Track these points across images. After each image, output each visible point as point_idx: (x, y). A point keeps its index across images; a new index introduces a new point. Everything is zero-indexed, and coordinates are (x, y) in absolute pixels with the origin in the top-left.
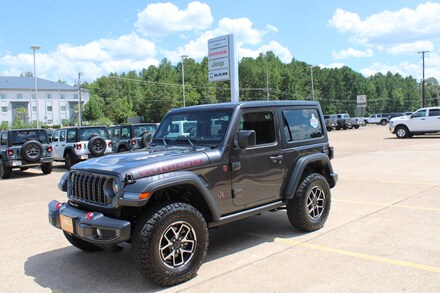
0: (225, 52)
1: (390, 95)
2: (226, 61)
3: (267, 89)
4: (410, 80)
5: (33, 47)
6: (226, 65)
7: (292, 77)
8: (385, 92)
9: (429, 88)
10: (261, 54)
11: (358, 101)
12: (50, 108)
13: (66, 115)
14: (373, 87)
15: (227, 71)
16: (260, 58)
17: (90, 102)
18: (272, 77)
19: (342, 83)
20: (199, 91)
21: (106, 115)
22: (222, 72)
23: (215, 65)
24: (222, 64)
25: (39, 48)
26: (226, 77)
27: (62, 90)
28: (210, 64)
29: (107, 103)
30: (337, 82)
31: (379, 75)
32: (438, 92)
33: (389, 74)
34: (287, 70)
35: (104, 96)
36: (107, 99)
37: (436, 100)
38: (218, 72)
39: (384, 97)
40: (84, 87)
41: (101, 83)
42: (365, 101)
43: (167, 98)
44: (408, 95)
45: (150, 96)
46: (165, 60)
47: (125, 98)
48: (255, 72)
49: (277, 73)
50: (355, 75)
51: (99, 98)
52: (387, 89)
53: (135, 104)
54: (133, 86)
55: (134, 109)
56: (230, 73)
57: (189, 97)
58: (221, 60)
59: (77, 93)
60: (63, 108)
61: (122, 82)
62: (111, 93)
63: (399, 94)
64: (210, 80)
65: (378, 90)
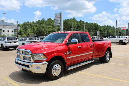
0: (59, 17)
1: (108, 32)
2: (60, 20)
3: (72, 28)
4: (113, 28)
5: (3, 13)
6: (60, 21)
7: (79, 25)
8: (106, 31)
9: (119, 30)
10: (71, 18)
11: (97, 33)
12: (8, 31)
13: (13, 33)
14: (102, 29)
15: (60, 23)
16: (71, 19)
17: (20, 30)
18: (74, 25)
19: (94, 28)
20: (53, 28)
21: (25, 34)
22: (58, 23)
23: (56, 21)
24: (58, 21)
25: (5, 14)
26: (59, 25)
27: (12, 26)
28: (55, 21)
29: (25, 30)
30: (93, 27)
31: (105, 26)
32: (121, 31)
33: (108, 26)
34: (78, 23)
35: (25, 28)
36: (26, 29)
37: (120, 34)
38: (57, 23)
39: (106, 33)
40: (19, 25)
41: (24, 24)
42: (99, 33)
43: (43, 30)
44: (113, 32)
45: (38, 29)
46: (43, 19)
47: (31, 29)
48: (69, 23)
49: (75, 24)
50: (98, 26)
51: (23, 29)
52: (107, 30)
53: (34, 31)
54: (33, 26)
55: (33, 32)
56: (61, 23)
57: (49, 30)
58: (58, 20)
59: (17, 27)
60: (12, 31)
61: (30, 24)
62: (27, 27)
63: (110, 32)
64: (55, 25)
65: (104, 30)
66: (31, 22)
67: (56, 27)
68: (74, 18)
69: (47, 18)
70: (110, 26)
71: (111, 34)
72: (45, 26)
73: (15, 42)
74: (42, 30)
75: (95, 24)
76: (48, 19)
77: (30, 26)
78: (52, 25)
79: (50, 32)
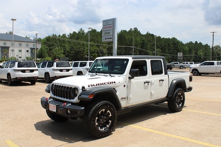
0: (111, 27)
1: (196, 54)
2: (111, 32)
3: (133, 47)
4: (207, 46)
5: (12, 19)
6: (111, 34)
7: (146, 42)
8: (194, 52)
9: (216, 50)
10: (131, 29)
11: (179, 56)
12: (20, 51)
14: (187, 48)
15: (111, 37)
16: (130, 31)
17: (41, 49)
18: (136, 41)
19: (172, 46)
20: (98, 46)
21: (50, 56)
22: (109, 37)
23: (106, 33)
24: (109, 33)
25: (15, 20)
26: (111, 40)
27: (27, 42)
28: (103, 33)
29: (50, 50)
30: (169, 45)
31: (191, 43)
34: (144, 38)
35: (49, 46)
36: (51, 48)
37: (219, 57)
38: (107, 37)
39: (193, 55)
40: (39, 41)
41: (48, 39)
42: (182, 56)
44: (205, 54)
45: (72, 47)
46: (81, 29)
47: (60, 48)
48: (127, 38)
49: (138, 39)
50: (178, 42)
51: (46, 47)
52: (195, 50)
53: (65, 51)
54: (64, 42)
55: (64, 53)
56: (113, 38)
57: (92, 49)
58: (108, 31)
59: (35, 44)
60: (28, 51)
61: (59, 40)
62: (53, 45)
63: (201, 53)
64: (103, 41)
65: (190, 50)
66: (60, 35)
67: (105, 45)
68: (136, 29)
69: (89, 28)
70: (200, 43)
71: (202, 58)
72: (85, 42)
73: (32, 71)
74: (78, 49)
75: (174, 39)
76: (90, 30)
77: (58, 41)
78: (98, 41)
79: (94, 52)
